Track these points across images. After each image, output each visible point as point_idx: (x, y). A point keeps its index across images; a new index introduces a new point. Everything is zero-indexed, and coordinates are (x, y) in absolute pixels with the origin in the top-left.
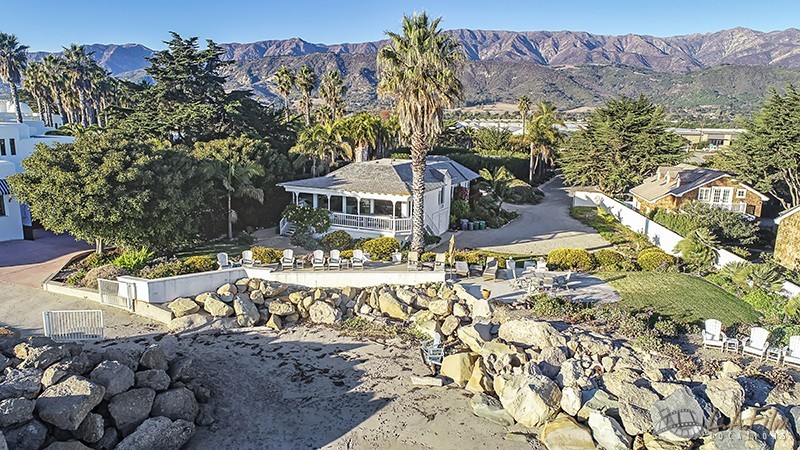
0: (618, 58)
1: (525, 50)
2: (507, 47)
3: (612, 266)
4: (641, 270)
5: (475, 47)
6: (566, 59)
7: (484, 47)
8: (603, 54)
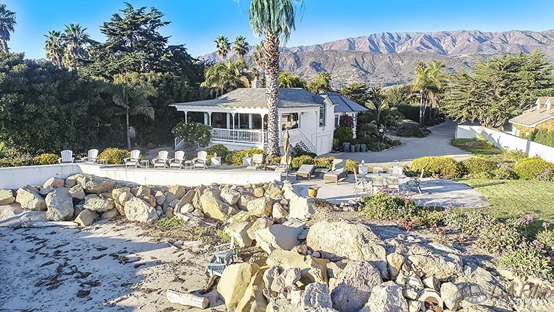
0: (503, 48)
1: (430, 45)
2: (417, 44)
3: (482, 174)
4: (518, 178)
5: (393, 44)
6: (461, 51)
7: (400, 44)
8: (491, 46)
